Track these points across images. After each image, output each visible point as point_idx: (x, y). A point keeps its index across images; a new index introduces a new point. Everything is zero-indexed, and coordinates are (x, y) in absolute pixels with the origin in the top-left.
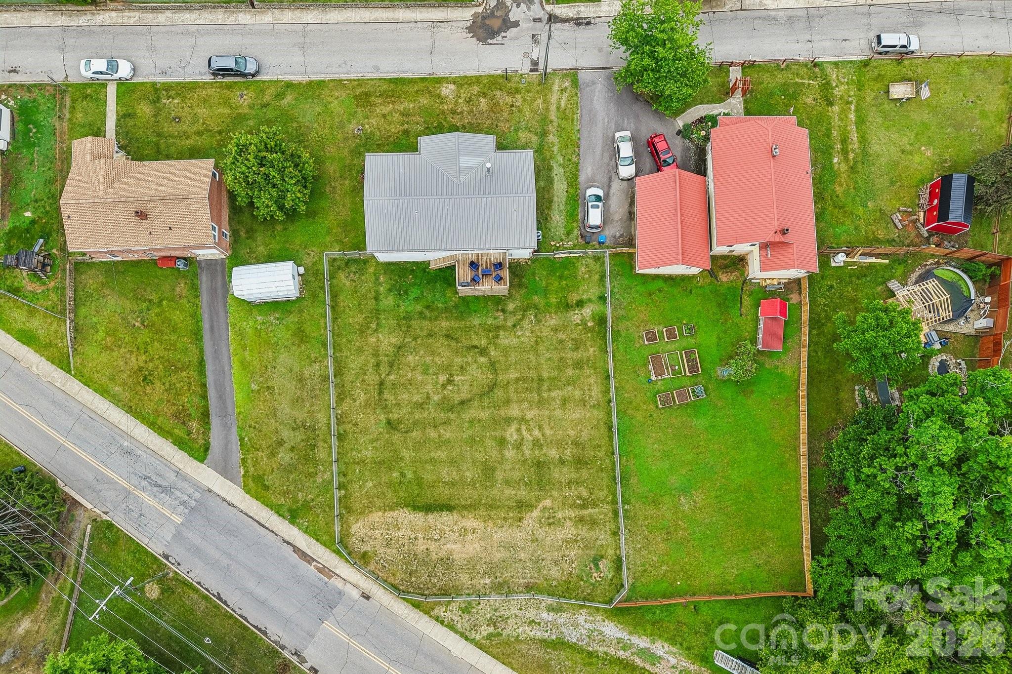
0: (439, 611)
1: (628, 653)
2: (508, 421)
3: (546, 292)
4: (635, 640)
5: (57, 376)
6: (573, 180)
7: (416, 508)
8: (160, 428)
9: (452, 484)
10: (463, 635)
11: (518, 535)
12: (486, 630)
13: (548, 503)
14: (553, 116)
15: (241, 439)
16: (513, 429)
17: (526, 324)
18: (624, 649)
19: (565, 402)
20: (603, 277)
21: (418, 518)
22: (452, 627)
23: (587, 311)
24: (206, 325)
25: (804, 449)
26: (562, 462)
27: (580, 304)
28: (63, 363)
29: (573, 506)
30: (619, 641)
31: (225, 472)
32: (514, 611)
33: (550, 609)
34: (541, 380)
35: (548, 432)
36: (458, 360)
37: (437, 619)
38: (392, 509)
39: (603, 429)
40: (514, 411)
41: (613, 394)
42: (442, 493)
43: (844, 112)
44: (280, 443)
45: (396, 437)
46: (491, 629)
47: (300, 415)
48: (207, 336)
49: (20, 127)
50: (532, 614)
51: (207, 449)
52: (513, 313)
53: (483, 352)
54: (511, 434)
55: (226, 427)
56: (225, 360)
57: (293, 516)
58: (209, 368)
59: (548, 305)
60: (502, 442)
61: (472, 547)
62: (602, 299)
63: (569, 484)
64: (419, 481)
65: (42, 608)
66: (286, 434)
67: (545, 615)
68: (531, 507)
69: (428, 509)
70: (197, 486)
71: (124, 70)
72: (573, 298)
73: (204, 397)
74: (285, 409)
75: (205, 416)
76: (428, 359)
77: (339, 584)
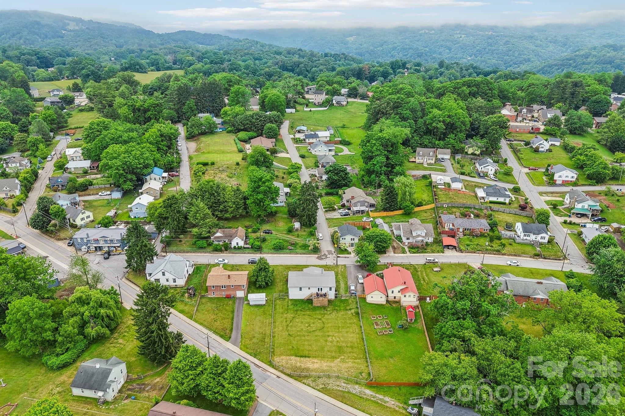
0: (305, 381)
1: (375, 399)
2: (329, 336)
3: (339, 306)
4: (377, 395)
5: (188, 320)
6: (346, 284)
7: (296, 356)
8: (217, 333)
9: (309, 351)
10: (312, 387)
11: (332, 364)
12: (321, 386)
13: (343, 357)
14: (339, 272)
15: (242, 336)
16: (330, 338)
17: (333, 313)
18: (374, 398)
19: (347, 332)
20: (357, 303)
21: (298, 359)
22: (309, 385)
23: (353, 311)
24: (236, 310)
25: (430, 346)
26: (347, 347)
27: (350, 309)
28: (191, 318)
29: (351, 359)
30: (371, 395)
31: (235, 344)
32: (331, 382)
33: (344, 383)
34: (339, 327)
35: (342, 339)
36: (312, 321)
37: (304, 383)
38: (288, 356)
39: (361, 340)
40: (330, 333)
41: (363, 331)
42: (306, 353)
43: (422, 274)
44: (255, 337)
45: (292, 338)
46: (323, 386)
47: (261, 331)
48: (236, 312)
49: (195, 271)
50: (338, 383)
51: (230, 338)
52: (329, 311)
53: (320, 319)
54: (330, 339)
55: (237, 333)
56: (240, 318)
57: (255, 356)
58: (235, 320)
59: (340, 309)
60: (326, 341)
61: (316, 366)
62: (357, 308)
63: (350, 352)
64: (298, 349)
65: (164, 376)
66: (256, 335)
67: (343, 384)
68: (336, 358)
69: (301, 356)
70: (224, 347)
71: (226, 261)
72: (348, 308)
73: (232, 325)
74: (257, 329)
75: (231, 330)
76: (303, 320)
77: (269, 374)
